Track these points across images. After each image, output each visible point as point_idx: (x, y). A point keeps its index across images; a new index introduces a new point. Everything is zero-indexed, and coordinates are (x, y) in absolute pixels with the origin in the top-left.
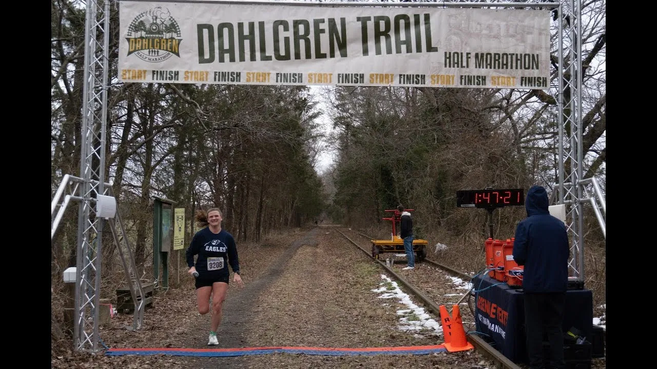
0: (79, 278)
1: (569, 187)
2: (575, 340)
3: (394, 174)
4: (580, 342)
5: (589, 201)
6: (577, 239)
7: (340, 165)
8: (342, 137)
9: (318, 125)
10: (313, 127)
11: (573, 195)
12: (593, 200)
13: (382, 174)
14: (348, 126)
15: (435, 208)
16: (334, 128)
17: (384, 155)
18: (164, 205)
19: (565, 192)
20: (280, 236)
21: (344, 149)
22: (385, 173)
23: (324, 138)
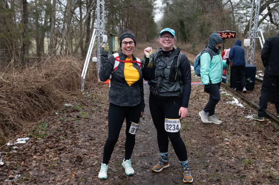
0: (98, 60)
1: (252, 33)
2: (249, 81)
3: (185, 23)
4: (251, 82)
5: (258, 38)
6: (253, 50)
7: (164, 19)
8: (165, 8)
9: (157, 4)
10: (155, 4)
11: (253, 36)
12: (260, 38)
13: (181, 23)
14: (168, 4)
15: (200, 36)
16: (162, 5)
17: (182, 16)
18: (113, 36)
19: (251, 35)
20: (143, 45)
21: (166, 13)
22: (182, 23)
23: (159, 9)
